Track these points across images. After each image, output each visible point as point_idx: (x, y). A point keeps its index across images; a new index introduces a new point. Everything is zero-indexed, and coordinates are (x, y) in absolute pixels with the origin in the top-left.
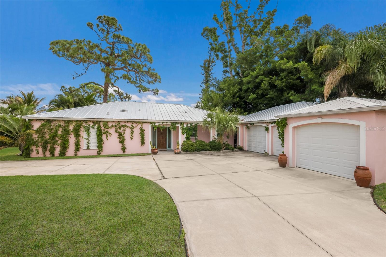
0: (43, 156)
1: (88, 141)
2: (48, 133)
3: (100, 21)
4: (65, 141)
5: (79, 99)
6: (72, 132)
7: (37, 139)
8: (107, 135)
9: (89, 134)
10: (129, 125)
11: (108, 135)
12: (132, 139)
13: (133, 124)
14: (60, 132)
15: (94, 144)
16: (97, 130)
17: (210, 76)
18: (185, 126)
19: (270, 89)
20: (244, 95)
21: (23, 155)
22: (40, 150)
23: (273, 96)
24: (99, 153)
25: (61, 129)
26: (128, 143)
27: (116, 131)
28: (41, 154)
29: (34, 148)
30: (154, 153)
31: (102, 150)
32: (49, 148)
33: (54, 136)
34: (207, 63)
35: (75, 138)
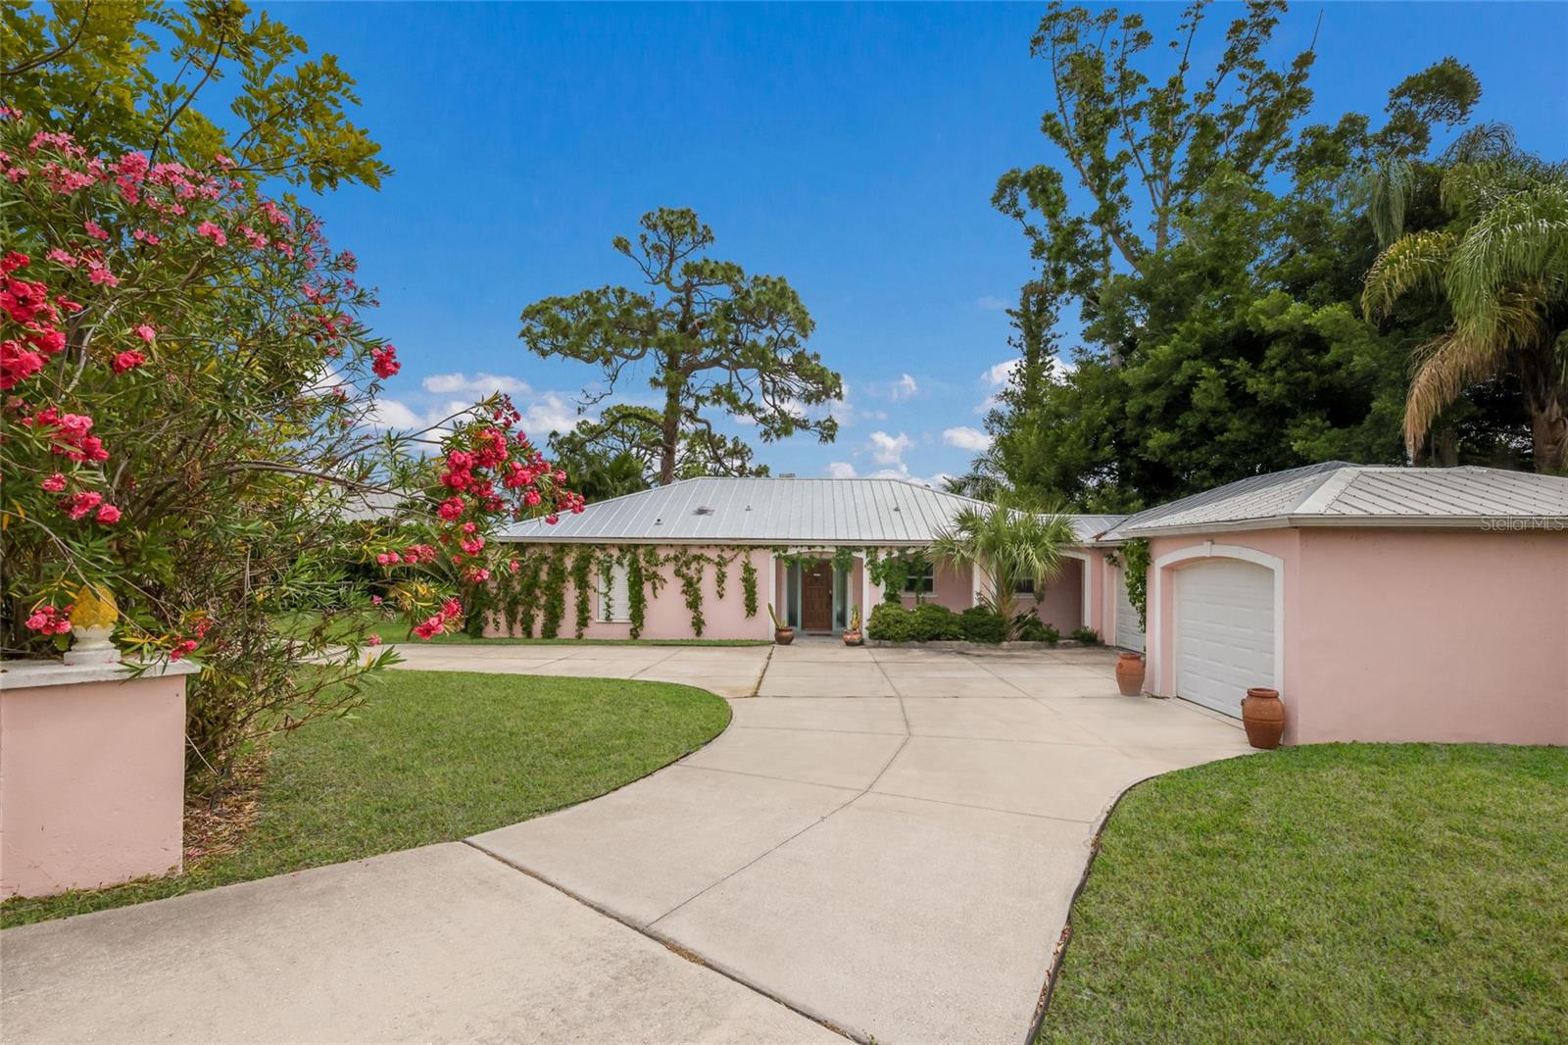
0: (507, 635)
1: (607, 599)
2: (518, 577)
3: (649, 227)
4: (555, 598)
5: (594, 474)
6: (570, 574)
7: (495, 591)
8: (654, 584)
9: (609, 581)
10: (713, 554)
11: (658, 585)
12: (721, 596)
13: (722, 551)
14: (543, 576)
15: (622, 611)
16: (627, 569)
17: (1049, 346)
18: (882, 556)
19: (1231, 409)
20: (1134, 433)
21: (469, 631)
22: (502, 619)
23: (1242, 436)
24: (635, 634)
25: (545, 568)
26: (710, 607)
27: (678, 573)
28: (503, 632)
29: (490, 614)
30: (783, 640)
31: (641, 624)
32: (520, 616)
33: (531, 585)
34: (1033, 299)
35: (578, 590)
